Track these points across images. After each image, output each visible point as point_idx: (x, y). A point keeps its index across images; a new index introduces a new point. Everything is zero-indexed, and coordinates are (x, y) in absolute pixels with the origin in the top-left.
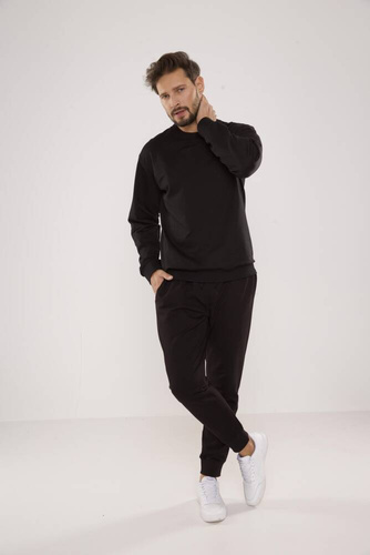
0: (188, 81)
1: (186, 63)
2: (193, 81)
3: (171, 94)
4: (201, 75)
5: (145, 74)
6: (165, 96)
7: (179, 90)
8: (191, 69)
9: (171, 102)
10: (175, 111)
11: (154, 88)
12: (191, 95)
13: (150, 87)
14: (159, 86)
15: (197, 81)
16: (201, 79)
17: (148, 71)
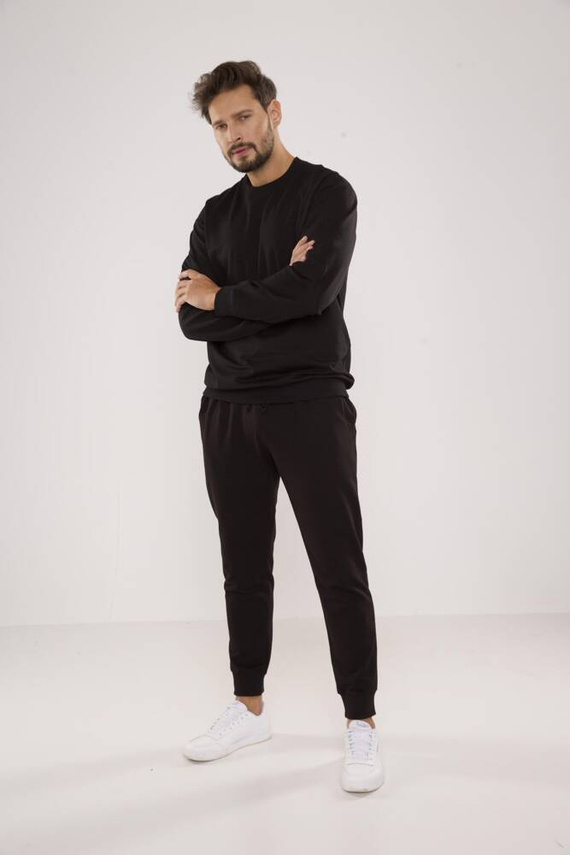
0: (256, 106)
1: (254, 76)
2: (265, 106)
3: (230, 123)
4: (279, 98)
5: (191, 91)
6: (221, 125)
7: (241, 117)
8: (262, 89)
9: (229, 135)
10: (235, 150)
11: (206, 113)
12: (260, 126)
13: (199, 112)
14: (212, 111)
15: (271, 107)
16: (277, 105)
17: (197, 86)
